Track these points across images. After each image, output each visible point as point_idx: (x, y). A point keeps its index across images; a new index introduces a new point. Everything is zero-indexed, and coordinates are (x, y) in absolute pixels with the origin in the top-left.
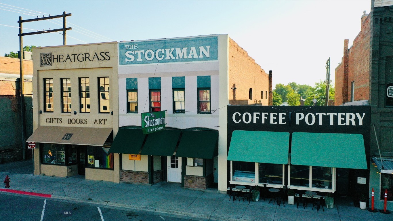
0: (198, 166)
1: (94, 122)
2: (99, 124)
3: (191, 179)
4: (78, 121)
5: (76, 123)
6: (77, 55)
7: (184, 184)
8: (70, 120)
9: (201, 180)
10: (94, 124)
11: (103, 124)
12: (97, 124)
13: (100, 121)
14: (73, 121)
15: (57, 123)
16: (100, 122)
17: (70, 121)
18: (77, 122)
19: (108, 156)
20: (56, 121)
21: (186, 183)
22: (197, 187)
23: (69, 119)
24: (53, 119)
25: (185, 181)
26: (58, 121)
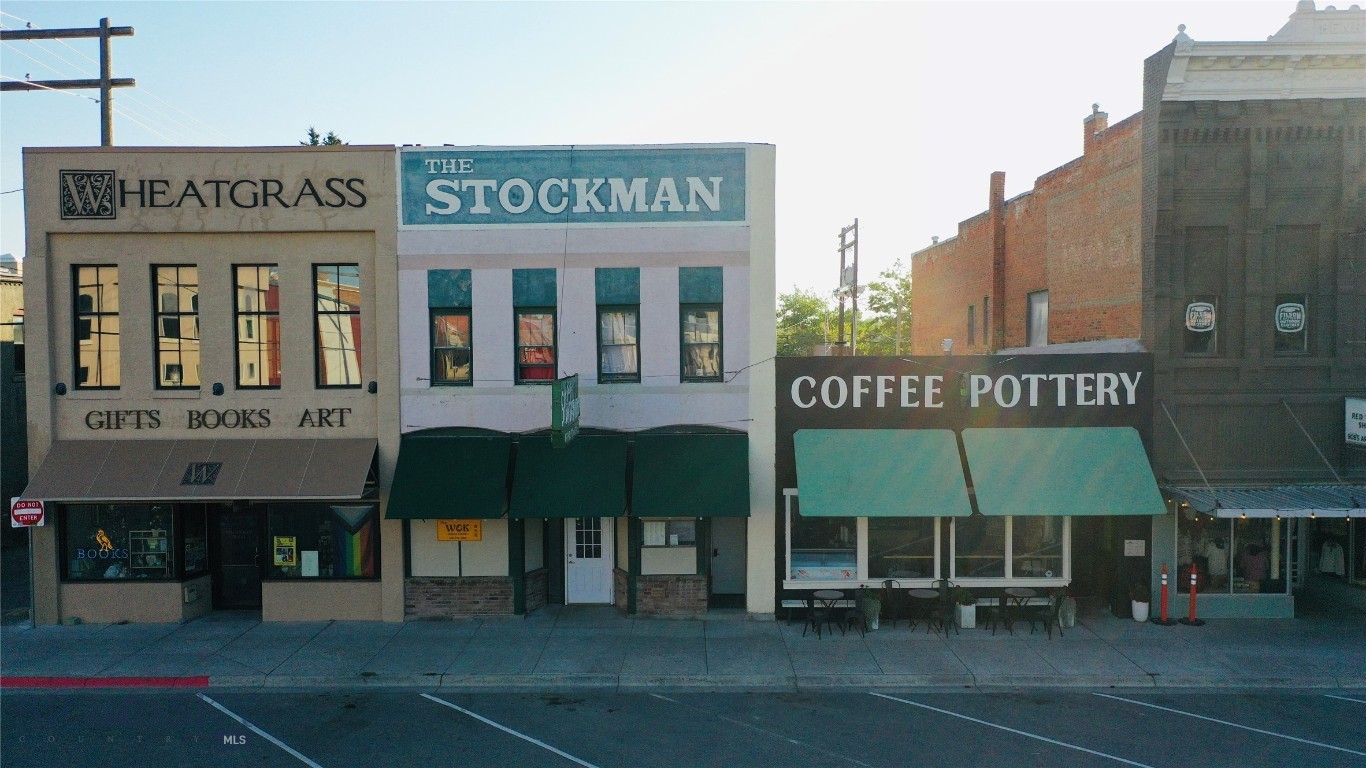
0: (682, 543)
1: (301, 417)
2: (321, 425)
3: (661, 587)
4: (231, 419)
5: (221, 427)
6: (228, 182)
7: (637, 604)
8: (195, 417)
9: (692, 584)
10: (301, 425)
11: (336, 425)
12: (313, 426)
13: (325, 415)
14: (211, 419)
15: (139, 427)
16: (325, 418)
17: (198, 419)
18: (227, 421)
19: (354, 533)
20: (130, 419)
21: (645, 600)
22: (679, 608)
23: (191, 413)
24: (117, 413)
25: (639, 594)
26: (142, 421)
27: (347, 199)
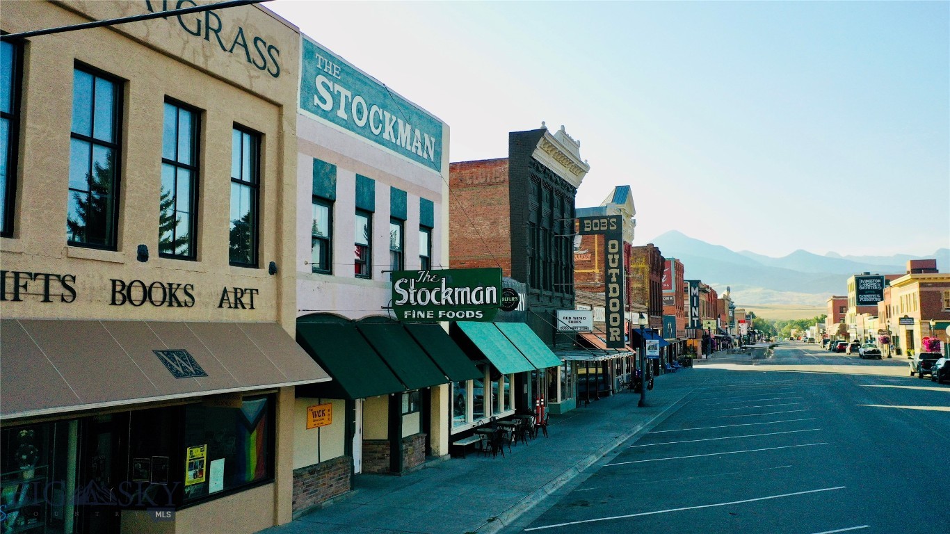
0: (415, 409)
1: (220, 297)
2: (236, 307)
3: (411, 446)
4: (157, 295)
5: (147, 304)
7: (402, 463)
8: (118, 288)
9: (421, 440)
10: (220, 306)
11: (248, 307)
12: (230, 307)
13: (239, 295)
14: (137, 294)
15: (46, 300)
16: (239, 299)
17: (121, 293)
19: (251, 432)
20: (37, 286)
22: (416, 461)
23: (114, 282)
24: (17, 274)
25: (403, 454)
26: (51, 291)
27: (268, 65)
